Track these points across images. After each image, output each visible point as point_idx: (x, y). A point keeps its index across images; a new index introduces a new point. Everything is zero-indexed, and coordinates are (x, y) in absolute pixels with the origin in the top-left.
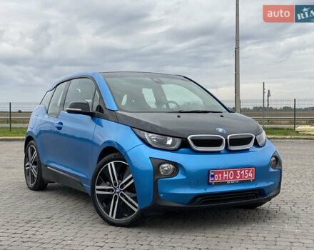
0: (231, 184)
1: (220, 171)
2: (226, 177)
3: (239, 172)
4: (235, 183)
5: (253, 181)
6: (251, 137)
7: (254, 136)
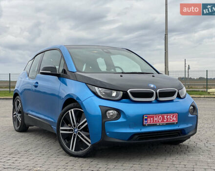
0: (160, 125)
2: (156, 120)
3: (166, 116)
4: (163, 125)
5: (177, 124)
6: (175, 91)
7: (177, 90)
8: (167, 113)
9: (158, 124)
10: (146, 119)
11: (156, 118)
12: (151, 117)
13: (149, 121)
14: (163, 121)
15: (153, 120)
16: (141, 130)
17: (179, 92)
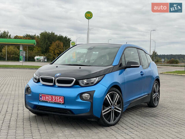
1: (45, 95)
2: (47, 99)
3: (54, 97)
4: (52, 103)
5: (63, 104)
6: (73, 80)
7: (75, 80)
8: (55, 96)
10: (41, 97)
11: (47, 97)
12: (44, 96)
13: (43, 99)
14: (52, 100)
15: (45, 98)
16: (38, 103)
17: (80, 82)
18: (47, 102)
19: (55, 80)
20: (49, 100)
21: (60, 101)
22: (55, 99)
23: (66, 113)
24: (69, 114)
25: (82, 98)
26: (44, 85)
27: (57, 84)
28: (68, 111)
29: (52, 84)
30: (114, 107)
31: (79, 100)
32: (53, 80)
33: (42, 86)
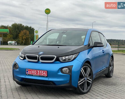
0: (35, 76)
2: (33, 73)
4: (37, 76)
5: (47, 77)
6: (54, 58)
7: (56, 57)
8: (40, 70)
9: (34, 75)
10: (27, 71)
11: (33, 71)
12: (30, 71)
13: (29, 73)
14: (37, 74)
16: (25, 76)
17: (60, 58)
18: (32, 75)
19: (39, 57)
20: (34, 74)
21: (44, 75)
22: (40, 73)
23: (49, 84)
24: (52, 85)
25: (62, 72)
26: (29, 62)
27: (41, 61)
28: (51, 83)
29: (36, 61)
30: (87, 78)
31: (60, 73)
32: (37, 57)
33: (28, 62)
